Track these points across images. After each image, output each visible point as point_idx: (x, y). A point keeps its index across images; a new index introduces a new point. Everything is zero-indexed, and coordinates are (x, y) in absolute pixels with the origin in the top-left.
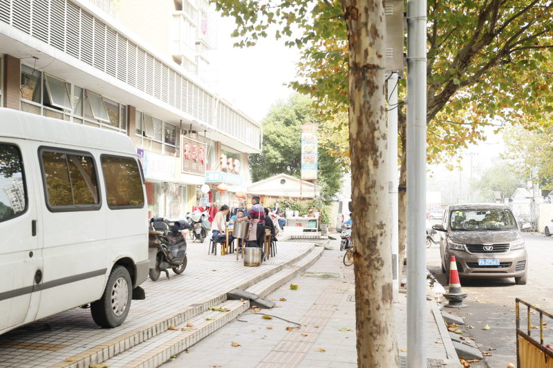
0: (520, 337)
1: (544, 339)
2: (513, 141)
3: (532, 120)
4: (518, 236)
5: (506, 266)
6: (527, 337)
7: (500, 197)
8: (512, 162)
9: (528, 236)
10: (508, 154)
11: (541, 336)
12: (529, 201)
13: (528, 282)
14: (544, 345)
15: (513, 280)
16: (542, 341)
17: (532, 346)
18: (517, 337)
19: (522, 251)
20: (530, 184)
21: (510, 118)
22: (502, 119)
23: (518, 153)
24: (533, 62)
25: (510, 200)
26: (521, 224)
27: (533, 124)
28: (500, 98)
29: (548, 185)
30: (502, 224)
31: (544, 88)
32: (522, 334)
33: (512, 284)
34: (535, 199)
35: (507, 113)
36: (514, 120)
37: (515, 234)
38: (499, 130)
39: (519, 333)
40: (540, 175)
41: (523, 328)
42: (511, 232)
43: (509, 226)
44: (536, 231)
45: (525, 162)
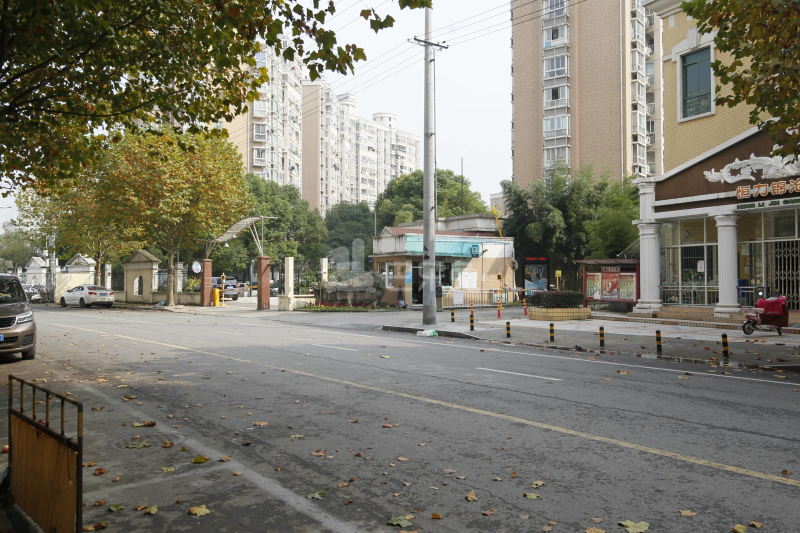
0: (13, 416)
1: (36, 414)
2: (27, 207)
3: (45, 186)
4: (26, 308)
5: (11, 342)
6: (20, 415)
7: (12, 267)
8: (25, 229)
9: (40, 308)
10: (20, 221)
11: (34, 412)
12: (44, 271)
13: (36, 356)
14: (37, 420)
15: (20, 355)
16: (34, 417)
17: (25, 424)
18: (9, 416)
19: (30, 324)
20: (46, 253)
21: (21, 181)
22: (11, 181)
23: (33, 220)
24: (43, 124)
25: (24, 270)
26: (30, 295)
27: (47, 190)
28: (8, 159)
29: (65, 255)
30: (9, 296)
31: (56, 154)
32: (15, 413)
33: (18, 360)
34: (52, 269)
35: (17, 176)
36: (24, 184)
37: (23, 306)
38: (8, 193)
39: (11, 412)
40: (57, 244)
41: (16, 407)
42: (18, 304)
43: (17, 298)
44: (52, 302)
45: (41, 230)
